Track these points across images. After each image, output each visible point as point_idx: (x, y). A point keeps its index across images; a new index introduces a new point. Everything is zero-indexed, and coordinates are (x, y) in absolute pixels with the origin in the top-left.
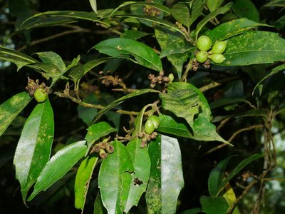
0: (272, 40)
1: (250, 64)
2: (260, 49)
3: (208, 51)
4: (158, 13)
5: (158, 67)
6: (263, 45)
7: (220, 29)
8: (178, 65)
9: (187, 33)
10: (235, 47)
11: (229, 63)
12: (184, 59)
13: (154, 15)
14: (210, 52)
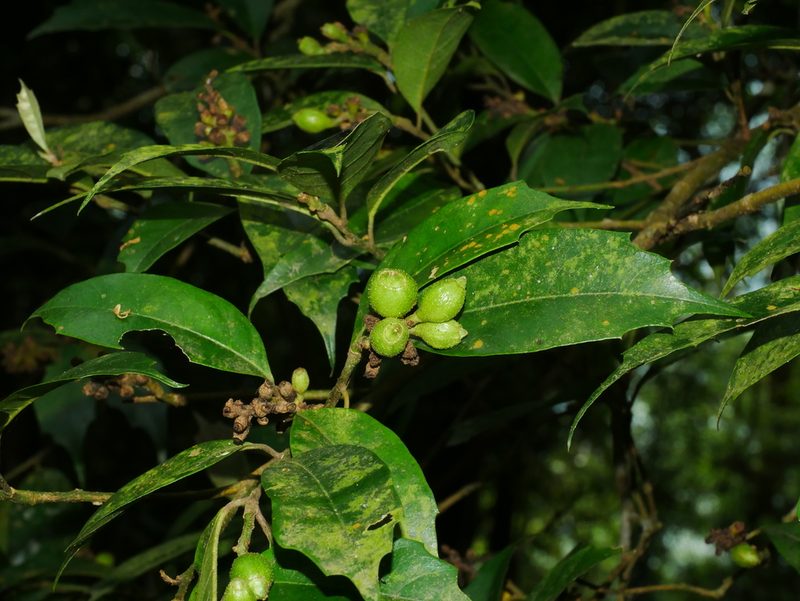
0: (612, 258)
1: (547, 347)
2: (575, 292)
3: (406, 316)
4: (244, 137)
5: (254, 360)
6: (583, 277)
7: (441, 225)
8: (322, 312)
9: (339, 223)
10: (495, 288)
11: (478, 345)
12: (339, 288)
13: (230, 144)
14: (414, 318)
